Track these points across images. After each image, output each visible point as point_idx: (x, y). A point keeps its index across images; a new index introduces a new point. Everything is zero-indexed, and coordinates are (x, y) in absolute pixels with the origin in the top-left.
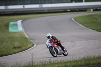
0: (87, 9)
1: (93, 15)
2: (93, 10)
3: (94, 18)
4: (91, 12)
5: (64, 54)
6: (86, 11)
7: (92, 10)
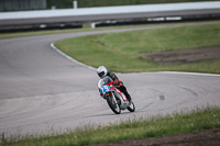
0: (83, 22)
1: (95, 36)
2: (97, 26)
3: (98, 42)
4: (92, 30)
5: (129, 108)
6: (80, 27)
7: (93, 25)
